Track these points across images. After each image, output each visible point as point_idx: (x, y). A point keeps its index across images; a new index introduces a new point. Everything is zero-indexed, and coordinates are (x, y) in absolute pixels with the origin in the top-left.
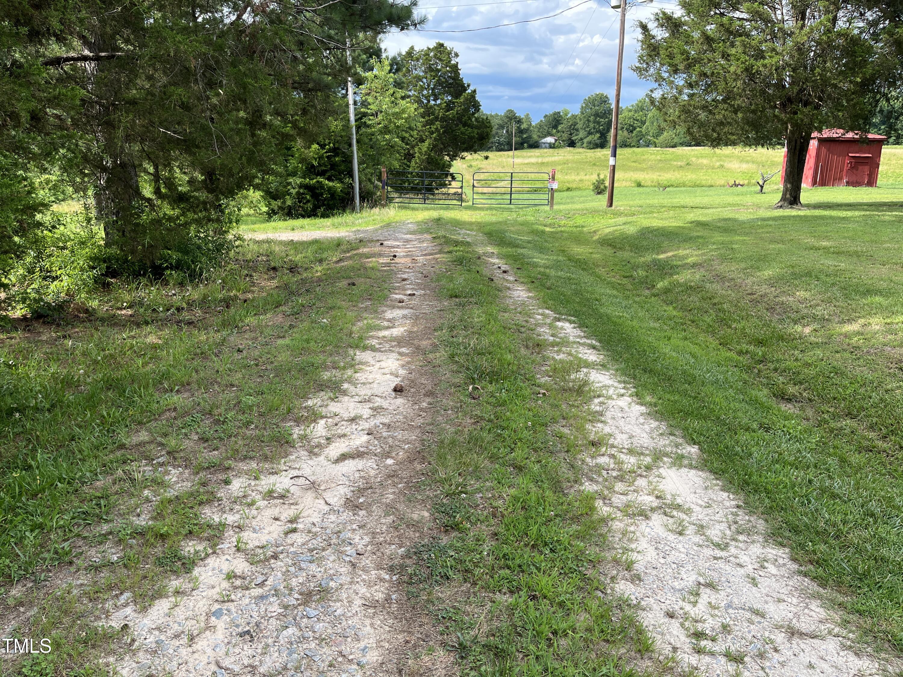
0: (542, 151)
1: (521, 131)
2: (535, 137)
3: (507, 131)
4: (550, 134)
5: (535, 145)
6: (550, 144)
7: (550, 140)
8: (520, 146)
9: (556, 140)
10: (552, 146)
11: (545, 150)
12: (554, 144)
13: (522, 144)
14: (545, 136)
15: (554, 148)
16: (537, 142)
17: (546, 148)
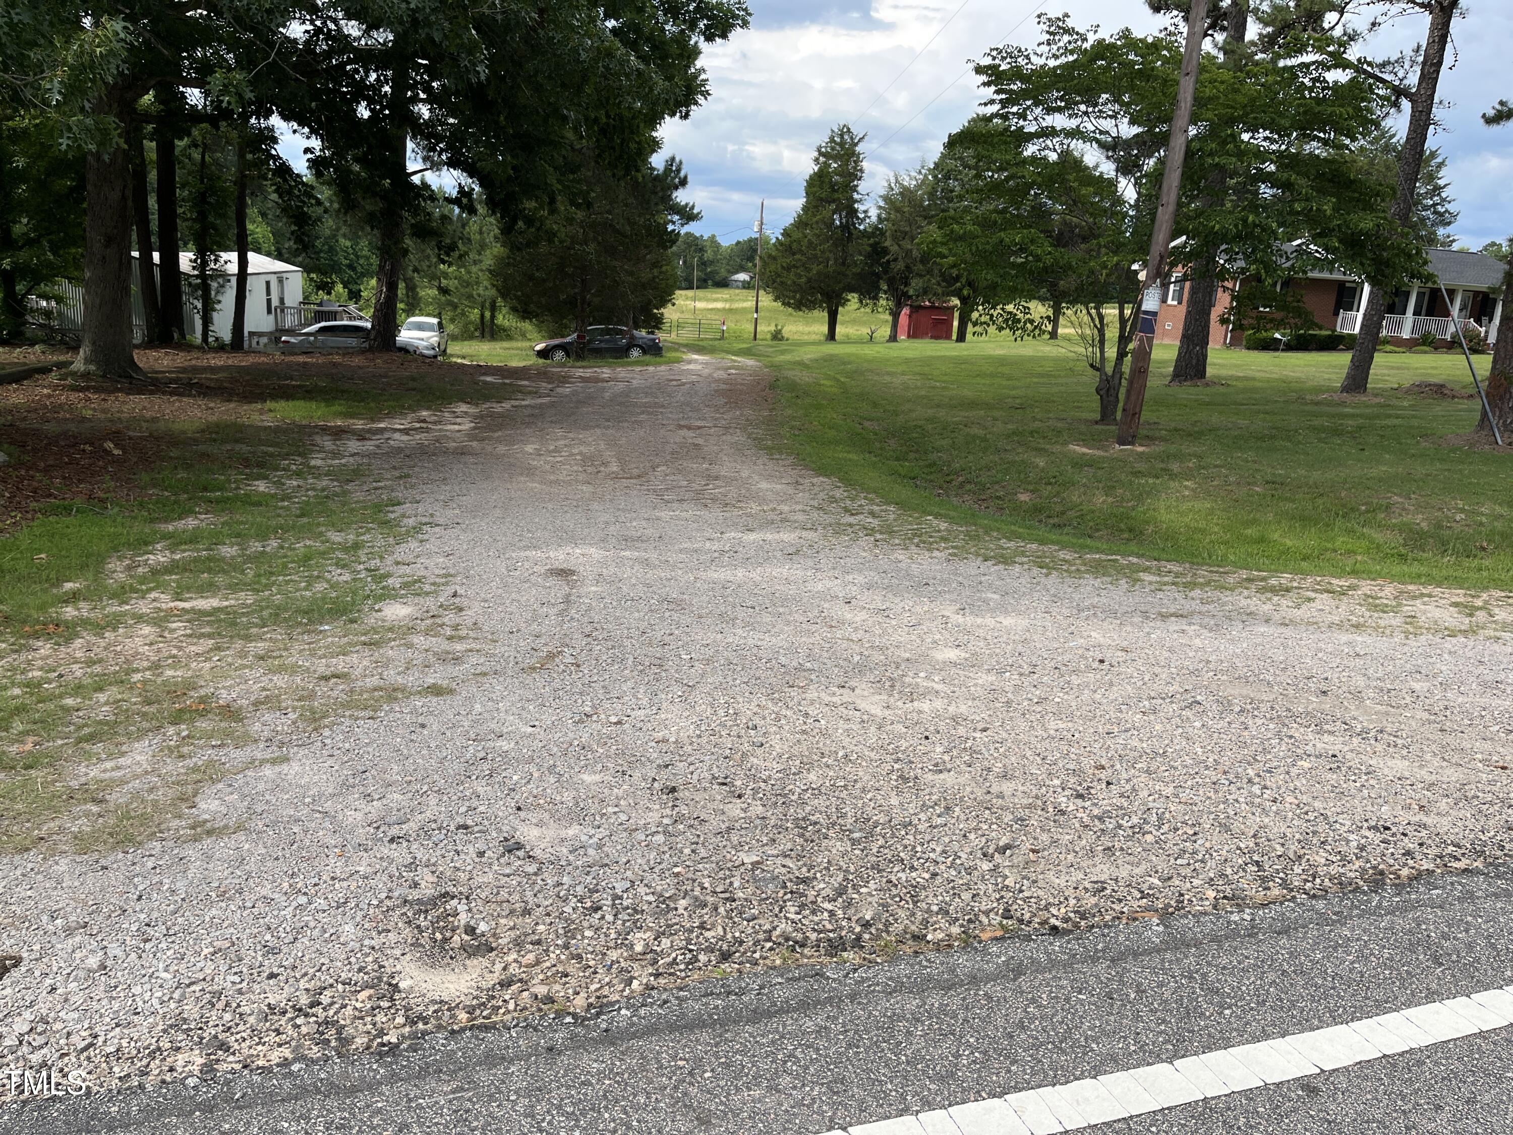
0: (732, 291)
1: (703, 264)
2: (723, 273)
3: (684, 262)
4: (742, 269)
5: (723, 284)
6: (744, 282)
7: (742, 276)
8: (703, 284)
9: (751, 278)
10: (746, 286)
11: (737, 291)
12: (749, 283)
13: (705, 281)
14: (737, 272)
15: (748, 288)
16: (725, 279)
17: (738, 288)
